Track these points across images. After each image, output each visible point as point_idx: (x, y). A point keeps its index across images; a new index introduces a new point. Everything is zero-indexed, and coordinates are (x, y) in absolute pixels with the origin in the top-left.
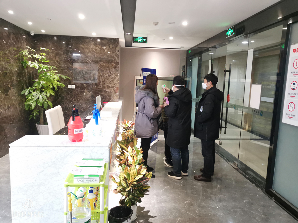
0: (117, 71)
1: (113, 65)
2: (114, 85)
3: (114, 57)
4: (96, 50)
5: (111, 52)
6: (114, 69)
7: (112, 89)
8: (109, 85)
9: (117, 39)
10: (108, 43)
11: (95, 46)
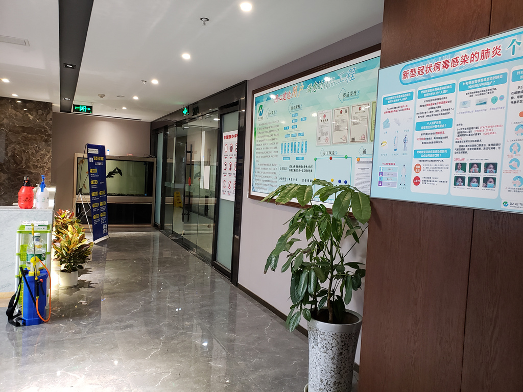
0: (49, 145)
1: (42, 138)
2: (43, 165)
3: (44, 128)
4: (16, 115)
5: (40, 120)
6: (44, 143)
7: (40, 170)
8: (36, 164)
9: (49, 103)
10: (34, 108)
11: (14, 110)
